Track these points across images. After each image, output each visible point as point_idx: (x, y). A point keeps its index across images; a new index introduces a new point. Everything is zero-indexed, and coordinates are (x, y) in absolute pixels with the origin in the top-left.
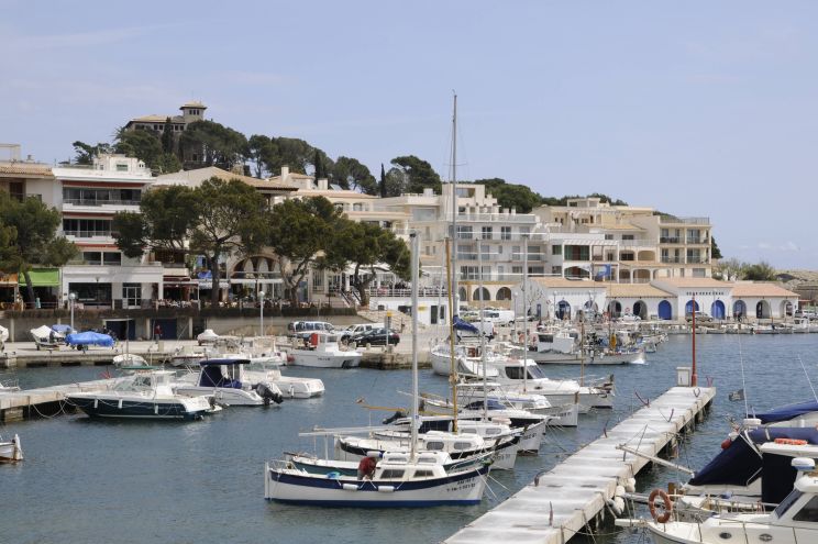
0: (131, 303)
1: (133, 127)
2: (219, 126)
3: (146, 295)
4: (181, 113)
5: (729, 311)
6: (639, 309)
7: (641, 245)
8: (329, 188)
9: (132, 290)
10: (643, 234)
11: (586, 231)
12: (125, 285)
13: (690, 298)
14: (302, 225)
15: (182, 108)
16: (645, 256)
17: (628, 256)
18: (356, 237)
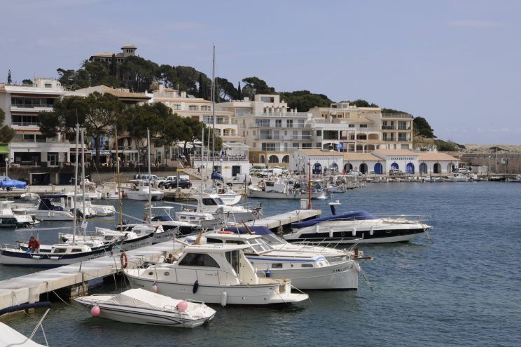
0: (52, 164)
1: (93, 60)
2: (143, 59)
3: (61, 159)
4: (122, 51)
5: (417, 169)
6: (363, 168)
7: (369, 130)
8: (187, 97)
9: (52, 157)
10: (372, 124)
11: (338, 122)
12: (49, 153)
13: (393, 162)
15: (122, 49)
16: (373, 137)
17: (363, 137)
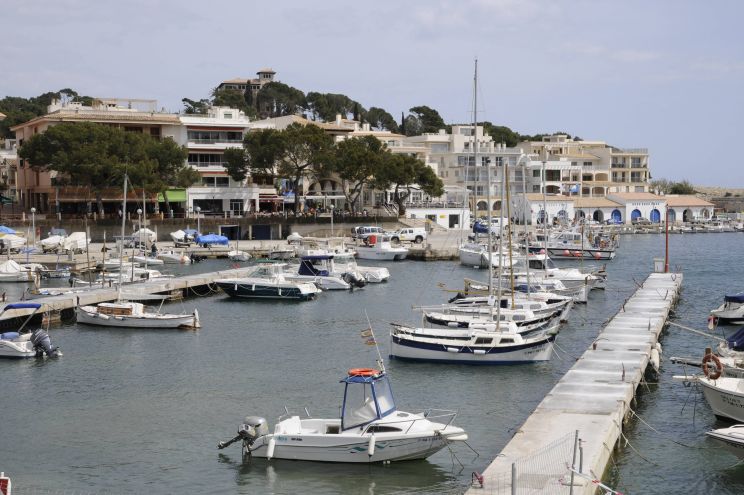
0: (236, 213)
1: (224, 88)
2: (286, 86)
3: (247, 208)
4: (258, 77)
5: (663, 217)
6: (597, 216)
7: (598, 169)
8: (371, 129)
9: (237, 205)
10: (599, 162)
11: (558, 159)
12: (232, 200)
13: (634, 208)
14: (359, 157)
15: (258, 73)
16: (601, 177)
17: (588, 178)
18: (398, 165)
